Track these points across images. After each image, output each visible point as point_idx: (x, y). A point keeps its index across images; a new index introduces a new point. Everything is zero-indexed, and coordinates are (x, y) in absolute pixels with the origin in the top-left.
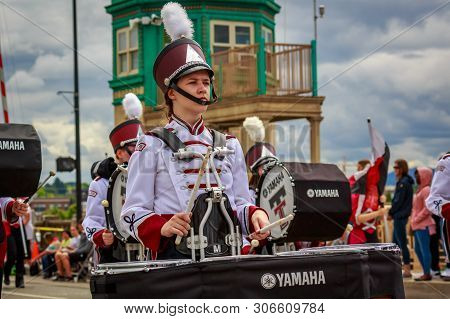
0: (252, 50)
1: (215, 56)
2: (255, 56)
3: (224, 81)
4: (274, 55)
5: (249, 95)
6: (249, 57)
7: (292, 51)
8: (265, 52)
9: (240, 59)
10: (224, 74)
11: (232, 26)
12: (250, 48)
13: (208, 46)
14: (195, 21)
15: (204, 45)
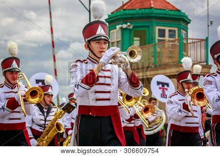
0: (177, 41)
1: (158, 44)
2: (178, 44)
3: (162, 56)
4: (187, 44)
5: (175, 63)
6: (175, 45)
7: (197, 42)
8: (183, 43)
9: (170, 46)
10: (162, 53)
11: (167, 29)
12: (175, 40)
13: (155, 39)
14: (148, 26)
15: (153, 39)
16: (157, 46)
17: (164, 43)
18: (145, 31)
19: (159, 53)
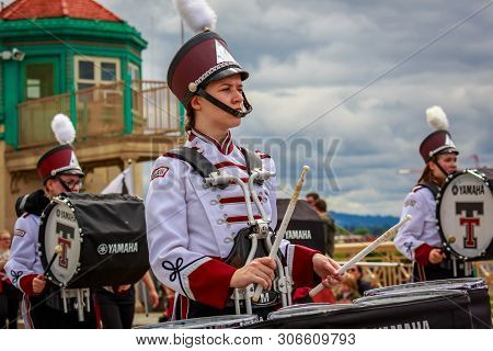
0: (118, 88)
1: (80, 93)
2: (121, 93)
3: (89, 120)
4: (142, 92)
5: (115, 134)
6: (114, 95)
7: (160, 88)
8: (131, 90)
9: (105, 96)
10: (89, 112)
11: (97, 62)
12: (116, 85)
13: (72, 83)
14: (59, 56)
15: (69, 81)
16: (77, 97)
17: (92, 91)
18: (51, 65)
19: (81, 112)
